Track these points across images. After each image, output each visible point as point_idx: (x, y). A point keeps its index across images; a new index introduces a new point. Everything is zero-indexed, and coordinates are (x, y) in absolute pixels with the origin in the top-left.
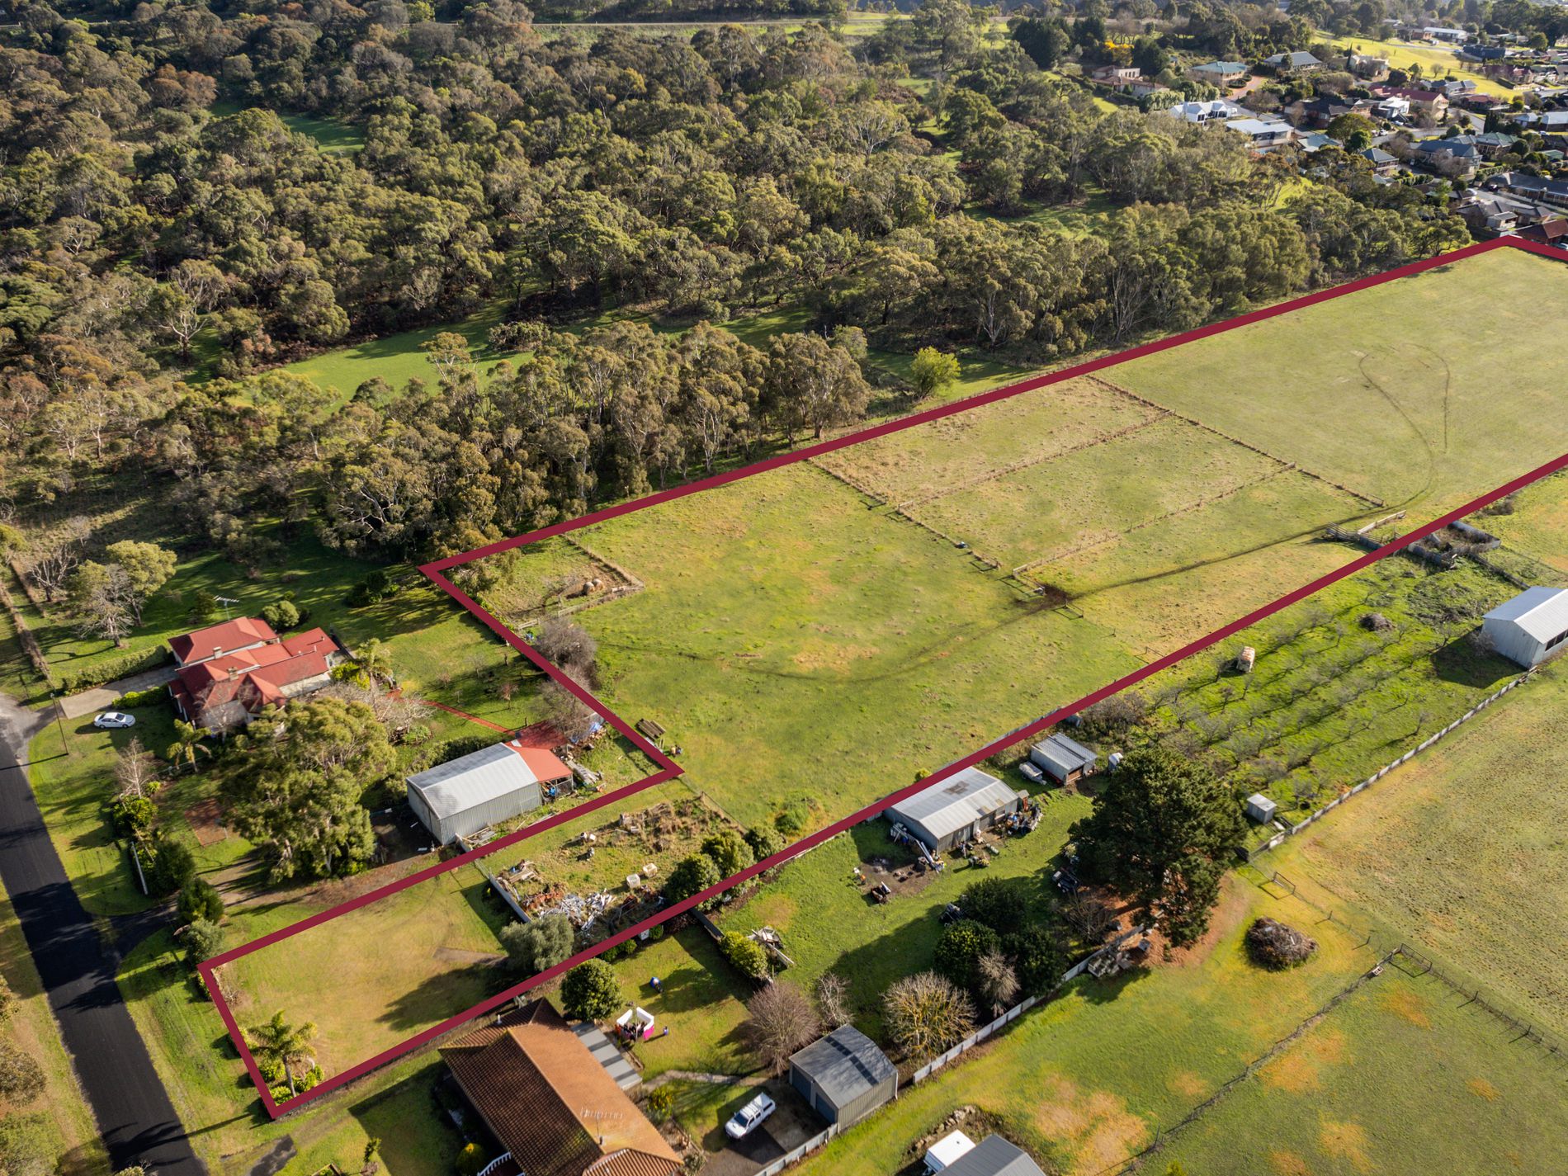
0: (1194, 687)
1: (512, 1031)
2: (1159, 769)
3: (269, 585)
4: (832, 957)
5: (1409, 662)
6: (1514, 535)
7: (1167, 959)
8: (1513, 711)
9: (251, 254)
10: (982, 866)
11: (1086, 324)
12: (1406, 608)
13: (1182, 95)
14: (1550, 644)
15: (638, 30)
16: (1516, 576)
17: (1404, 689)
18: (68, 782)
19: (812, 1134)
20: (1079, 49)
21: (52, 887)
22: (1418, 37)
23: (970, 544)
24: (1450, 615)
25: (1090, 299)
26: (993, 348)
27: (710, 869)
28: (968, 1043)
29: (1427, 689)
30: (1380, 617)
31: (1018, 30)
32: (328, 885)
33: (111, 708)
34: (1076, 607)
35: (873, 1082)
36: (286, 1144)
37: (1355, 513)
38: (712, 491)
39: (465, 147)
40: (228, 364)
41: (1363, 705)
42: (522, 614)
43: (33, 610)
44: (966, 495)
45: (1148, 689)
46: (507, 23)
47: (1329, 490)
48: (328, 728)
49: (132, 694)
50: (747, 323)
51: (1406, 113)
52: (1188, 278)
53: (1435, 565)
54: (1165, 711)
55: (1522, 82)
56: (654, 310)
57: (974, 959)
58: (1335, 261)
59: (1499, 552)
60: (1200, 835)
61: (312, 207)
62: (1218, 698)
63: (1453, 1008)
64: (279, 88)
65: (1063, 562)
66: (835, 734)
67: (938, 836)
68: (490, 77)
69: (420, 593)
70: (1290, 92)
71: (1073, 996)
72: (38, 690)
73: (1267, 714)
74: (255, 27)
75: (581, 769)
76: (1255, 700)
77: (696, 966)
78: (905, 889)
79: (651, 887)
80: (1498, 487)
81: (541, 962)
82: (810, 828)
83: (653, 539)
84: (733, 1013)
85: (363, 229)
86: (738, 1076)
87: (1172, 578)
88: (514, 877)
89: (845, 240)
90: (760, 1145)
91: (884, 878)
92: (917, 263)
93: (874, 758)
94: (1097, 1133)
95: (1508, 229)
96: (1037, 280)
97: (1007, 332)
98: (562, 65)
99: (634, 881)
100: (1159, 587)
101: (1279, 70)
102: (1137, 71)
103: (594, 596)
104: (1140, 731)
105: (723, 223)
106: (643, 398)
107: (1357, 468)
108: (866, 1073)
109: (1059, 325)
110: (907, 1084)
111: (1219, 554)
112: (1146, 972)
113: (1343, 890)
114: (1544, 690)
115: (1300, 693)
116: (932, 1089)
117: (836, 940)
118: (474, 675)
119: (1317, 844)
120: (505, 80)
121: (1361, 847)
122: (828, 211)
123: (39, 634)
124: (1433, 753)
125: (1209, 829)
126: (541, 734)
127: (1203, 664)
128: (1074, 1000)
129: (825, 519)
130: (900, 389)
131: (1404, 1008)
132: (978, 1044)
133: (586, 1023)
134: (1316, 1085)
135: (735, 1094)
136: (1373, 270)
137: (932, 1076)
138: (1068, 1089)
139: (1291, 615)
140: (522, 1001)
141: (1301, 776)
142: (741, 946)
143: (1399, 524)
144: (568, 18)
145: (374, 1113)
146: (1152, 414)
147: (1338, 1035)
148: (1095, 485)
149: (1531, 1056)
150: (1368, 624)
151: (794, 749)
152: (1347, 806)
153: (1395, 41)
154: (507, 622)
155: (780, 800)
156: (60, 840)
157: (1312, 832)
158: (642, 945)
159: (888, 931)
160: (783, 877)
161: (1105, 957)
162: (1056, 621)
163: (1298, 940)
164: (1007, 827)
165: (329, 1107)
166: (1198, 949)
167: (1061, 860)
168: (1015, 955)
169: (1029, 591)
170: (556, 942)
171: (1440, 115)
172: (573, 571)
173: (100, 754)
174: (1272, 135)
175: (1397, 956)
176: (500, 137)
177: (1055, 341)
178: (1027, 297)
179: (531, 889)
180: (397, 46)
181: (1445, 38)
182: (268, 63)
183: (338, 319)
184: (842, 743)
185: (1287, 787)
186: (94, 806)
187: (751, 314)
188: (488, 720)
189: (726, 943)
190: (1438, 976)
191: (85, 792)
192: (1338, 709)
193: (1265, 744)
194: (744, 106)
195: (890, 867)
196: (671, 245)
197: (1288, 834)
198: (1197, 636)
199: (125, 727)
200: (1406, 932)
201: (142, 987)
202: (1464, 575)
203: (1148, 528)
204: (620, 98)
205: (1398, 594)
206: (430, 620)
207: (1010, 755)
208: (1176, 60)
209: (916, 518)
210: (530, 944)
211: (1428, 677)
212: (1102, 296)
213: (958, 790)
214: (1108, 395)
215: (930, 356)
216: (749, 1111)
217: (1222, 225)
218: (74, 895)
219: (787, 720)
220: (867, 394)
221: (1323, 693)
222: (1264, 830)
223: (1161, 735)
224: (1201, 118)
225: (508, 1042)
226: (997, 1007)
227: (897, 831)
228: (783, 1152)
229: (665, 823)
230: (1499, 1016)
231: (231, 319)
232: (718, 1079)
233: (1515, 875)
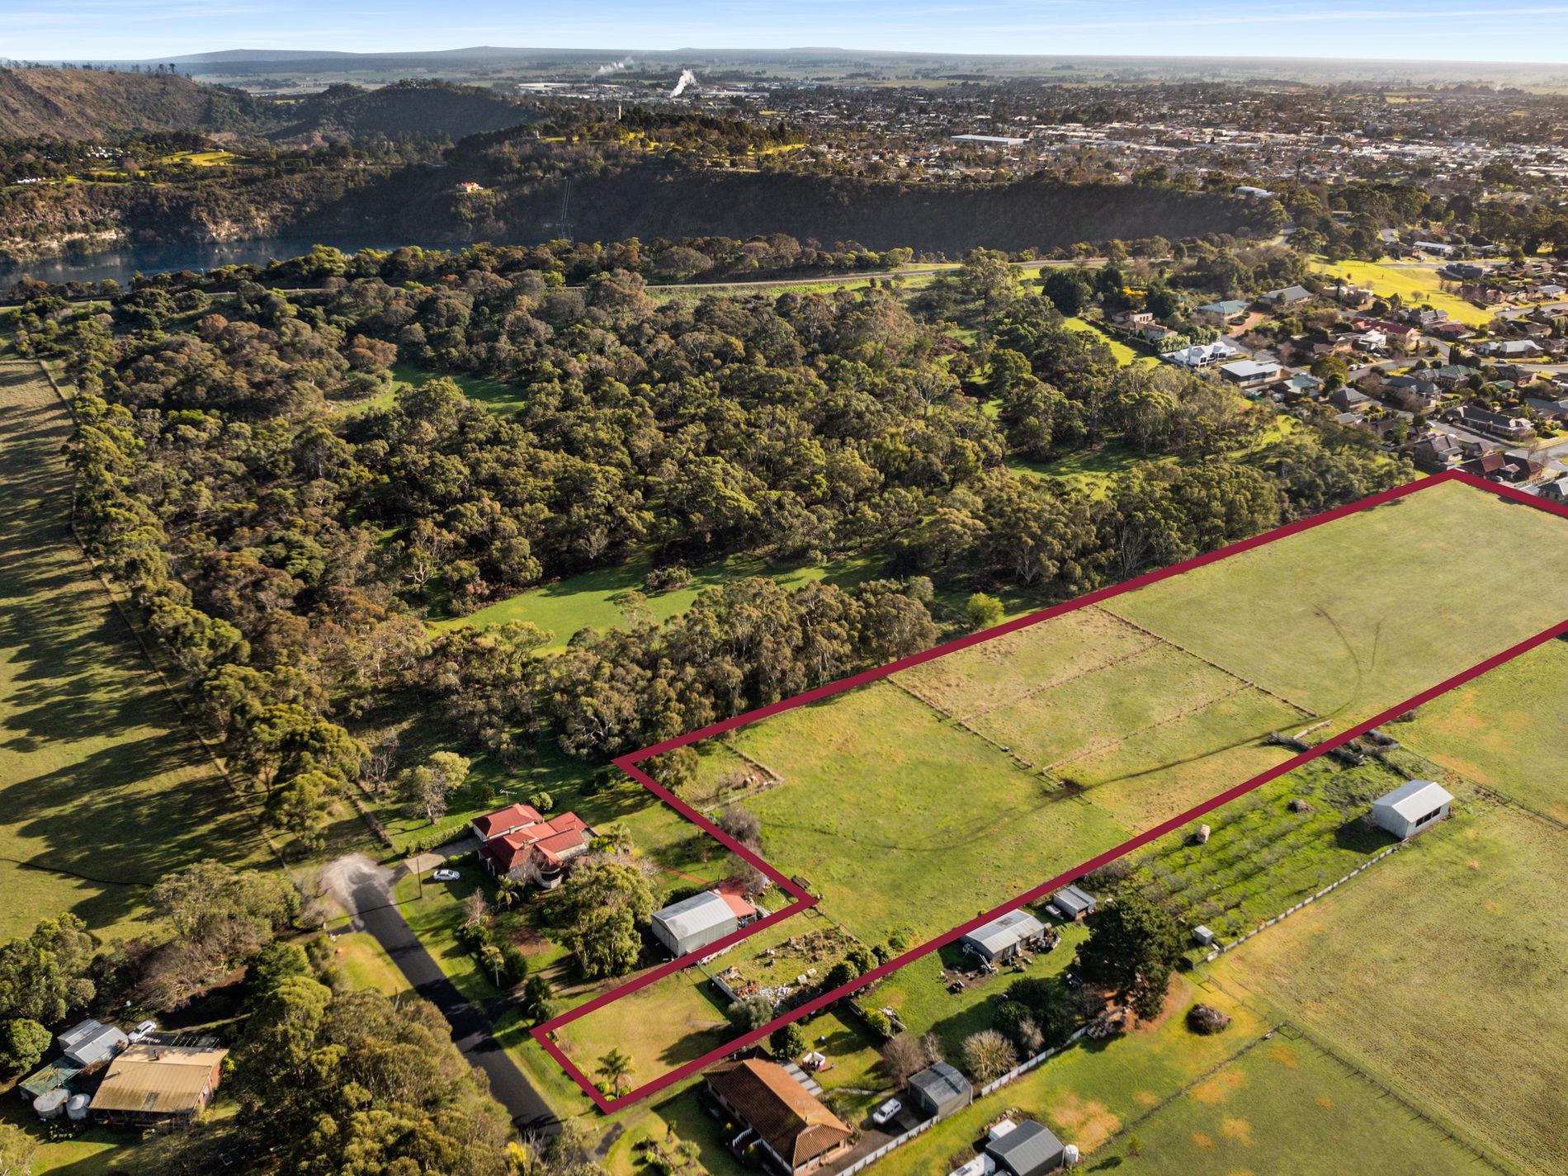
0: (1166, 854)
1: (746, 1062)
2: (1130, 908)
3: (524, 779)
4: (929, 1024)
5: (1318, 835)
6: (1412, 738)
7: (1137, 1027)
8: (1387, 870)
9: (464, 515)
10: (1021, 971)
11: (1099, 568)
12: (1322, 795)
13: (1188, 339)
14: (1419, 822)
15: (731, 289)
16: (1407, 771)
17: (1313, 855)
18: (427, 916)
19: (921, 1121)
20: (1101, 296)
21: (437, 982)
22: (1408, 254)
23: (1012, 748)
24: (1353, 800)
25: (1104, 547)
26: (1028, 586)
27: (853, 971)
28: (1014, 1073)
29: (1329, 855)
30: (1301, 803)
31: (1050, 280)
32: (611, 981)
33: (440, 867)
34: (1086, 796)
35: (958, 1092)
36: (618, 1126)
37: (1295, 722)
38: (826, 708)
39: (608, 411)
40: (456, 604)
41: (1282, 866)
42: (704, 801)
43: (367, 797)
44: (1009, 711)
45: (1132, 857)
46: (627, 291)
47: (1277, 704)
48: (619, 882)
49: (454, 857)
50: (838, 565)
51: (1383, 345)
52: (1179, 529)
53: (1348, 763)
54: (1145, 870)
55: (1495, 301)
56: (766, 554)
57: (1017, 1025)
58: (1303, 502)
59: (1399, 752)
60: (1154, 949)
61: (500, 470)
62: (1182, 861)
63: (1313, 1058)
64: (448, 353)
65: (1078, 762)
66: (923, 886)
67: (994, 951)
68: (617, 343)
69: (629, 786)
70: (1282, 329)
71: (1077, 1048)
72: (387, 854)
73: (1214, 872)
74: (423, 298)
75: (761, 909)
76: (1208, 863)
77: (846, 1030)
78: (973, 985)
79: (814, 983)
80: (1407, 699)
81: (755, 1025)
82: (910, 946)
83: (787, 744)
84: (871, 1057)
85: (542, 490)
86: (877, 1091)
87: (1156, 774)
88: (727, 977)
89: (911, 496)
90: (893, 1127)
91: (960, 978)
92: (969, 521)
93: (950, 902)
94: (1090, 1124)
95: (1455, 462)
96: (1062, 537)
97: (1040, 575)
98: (676, 330)
99: (802, 979)
100: (1147, 781)
101: (1275, 306)
102: (1150, 315)
103: (752, 787)
104: (1127, 884)
105: (819, 486)
106: (779, 643)
107: (1301, 684)
108: (954, 1087)
109: (1078, 571)
110: (978, 1096)
111: (1191, 755)
112: (1123, 1035)
113: (1254, 988)
114: (1412, 855)
115: (1240, 858)
116: (992, 1099)
117: (931, 1015)
118: (678, 845)
119: (1240, 958)
120: (629, 344)
121: (1269, 961)
122: (897, 469)
123: (376, 814)
124: (1326, 899)
125: (1161, 945)
126: (733, 885)
127: (1173, 838)
128: (1078, 1050)
129: (908, 730)
130: (959, 622)
131: (1283, 1057)
132: (1020, 1075)
133: (785, 1060)
134: (1223, 1099)
135: (876, 1100)
136: (1337, 504)
137: (992, 1092)
138: (1073, 1100)
139: (1239, 802)
140: (744, 1048)
141: (1233, 914)
142: (875, 1017)
143: (1327, 730)
144: (673, 280)
145: (666, 1110)
146: (1148, 641)
147: (1239, 1072)
148: (1103, 701)
149: (1357, 1085)
150: (1293, 808)
151: (897, 896)
152: (1262, 934)
153: (1386, 260)
154: (695, 807)
155: (890, 929)
156: (434, 953)
157: (1237, 951)
158: (812, 1018)
159: (963, 1010)
160: (896, 977)
161: (1097, 1025)
162: (1072, 806)
163: (1220, 1016)
164: (1037, 947)
165: (638, 1107)
166: (1157, 1022)
167: (1072, 968)
168: (1041, 1022)
169: (1054, 784)
170: (763, 1013)
171: (1413, 345)
172: (734, 769)
173: (442, 898)
174: (1264, 375)
175: (1283, 1027)
176: (634, 401)
177: (1075, 583)
178: (1053, 550)
179: (739, 984)
180: (539, 314)
181: (1434, 252)
182: (436, 330)
183: (534, 567)
184: (929, 892)
185: (1222, 922)
186: (448, 932)
187: (841, 557)
188: (693, 876)
189: (865, 1015)
190: (1307, 1038)
191: (440, 923)
192: (1263, 869)
193: (1211, 892)
194: (825, 366)
195: (963, 972)
196: (780, 505)
197: (1221, 952)
198: (1170, 817)
199: (454, 880)
200: (1291, 1013)
201: (512, 1040)
202: (1370, 771)
203: (1141, 735)
204: (724, 362)
205: (1317, 785)
206: (639, 806)
207: (1039, 902)
208: (1186, 300)
209: (974, 728)
210: (748, 1014)
211: (1330, 846)
212: (1111, 546)
213: (1005, 923)
214: (1115, 625)
215: (981, 599)
216: (886, 1108)
217: (1206, 484)
218: (452, 987)
219: (892, 876)
220: (936, 629)
221: (1255, 858)
222: (1205, 949)
223: (1142, 887)
224: (1203, 360)
225: (744, 1068)
226: (1031, 1053)
227: (967, 949)
228: (906, 1131)
229: (817, 943)
230: (1341, 1062)
231: (458, 569)
232: (866, 1093)
233: (1369, 979)
